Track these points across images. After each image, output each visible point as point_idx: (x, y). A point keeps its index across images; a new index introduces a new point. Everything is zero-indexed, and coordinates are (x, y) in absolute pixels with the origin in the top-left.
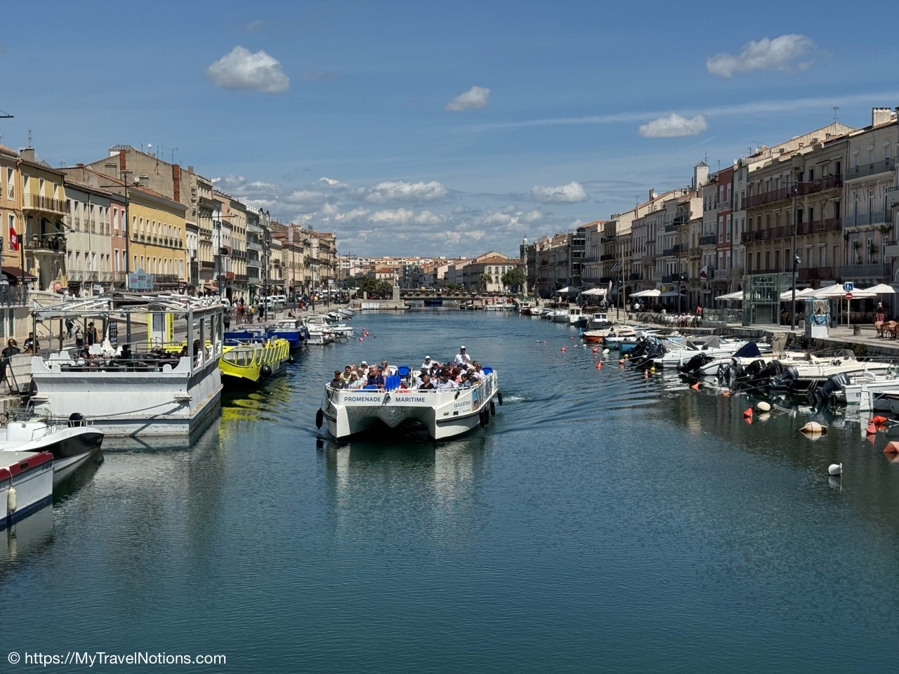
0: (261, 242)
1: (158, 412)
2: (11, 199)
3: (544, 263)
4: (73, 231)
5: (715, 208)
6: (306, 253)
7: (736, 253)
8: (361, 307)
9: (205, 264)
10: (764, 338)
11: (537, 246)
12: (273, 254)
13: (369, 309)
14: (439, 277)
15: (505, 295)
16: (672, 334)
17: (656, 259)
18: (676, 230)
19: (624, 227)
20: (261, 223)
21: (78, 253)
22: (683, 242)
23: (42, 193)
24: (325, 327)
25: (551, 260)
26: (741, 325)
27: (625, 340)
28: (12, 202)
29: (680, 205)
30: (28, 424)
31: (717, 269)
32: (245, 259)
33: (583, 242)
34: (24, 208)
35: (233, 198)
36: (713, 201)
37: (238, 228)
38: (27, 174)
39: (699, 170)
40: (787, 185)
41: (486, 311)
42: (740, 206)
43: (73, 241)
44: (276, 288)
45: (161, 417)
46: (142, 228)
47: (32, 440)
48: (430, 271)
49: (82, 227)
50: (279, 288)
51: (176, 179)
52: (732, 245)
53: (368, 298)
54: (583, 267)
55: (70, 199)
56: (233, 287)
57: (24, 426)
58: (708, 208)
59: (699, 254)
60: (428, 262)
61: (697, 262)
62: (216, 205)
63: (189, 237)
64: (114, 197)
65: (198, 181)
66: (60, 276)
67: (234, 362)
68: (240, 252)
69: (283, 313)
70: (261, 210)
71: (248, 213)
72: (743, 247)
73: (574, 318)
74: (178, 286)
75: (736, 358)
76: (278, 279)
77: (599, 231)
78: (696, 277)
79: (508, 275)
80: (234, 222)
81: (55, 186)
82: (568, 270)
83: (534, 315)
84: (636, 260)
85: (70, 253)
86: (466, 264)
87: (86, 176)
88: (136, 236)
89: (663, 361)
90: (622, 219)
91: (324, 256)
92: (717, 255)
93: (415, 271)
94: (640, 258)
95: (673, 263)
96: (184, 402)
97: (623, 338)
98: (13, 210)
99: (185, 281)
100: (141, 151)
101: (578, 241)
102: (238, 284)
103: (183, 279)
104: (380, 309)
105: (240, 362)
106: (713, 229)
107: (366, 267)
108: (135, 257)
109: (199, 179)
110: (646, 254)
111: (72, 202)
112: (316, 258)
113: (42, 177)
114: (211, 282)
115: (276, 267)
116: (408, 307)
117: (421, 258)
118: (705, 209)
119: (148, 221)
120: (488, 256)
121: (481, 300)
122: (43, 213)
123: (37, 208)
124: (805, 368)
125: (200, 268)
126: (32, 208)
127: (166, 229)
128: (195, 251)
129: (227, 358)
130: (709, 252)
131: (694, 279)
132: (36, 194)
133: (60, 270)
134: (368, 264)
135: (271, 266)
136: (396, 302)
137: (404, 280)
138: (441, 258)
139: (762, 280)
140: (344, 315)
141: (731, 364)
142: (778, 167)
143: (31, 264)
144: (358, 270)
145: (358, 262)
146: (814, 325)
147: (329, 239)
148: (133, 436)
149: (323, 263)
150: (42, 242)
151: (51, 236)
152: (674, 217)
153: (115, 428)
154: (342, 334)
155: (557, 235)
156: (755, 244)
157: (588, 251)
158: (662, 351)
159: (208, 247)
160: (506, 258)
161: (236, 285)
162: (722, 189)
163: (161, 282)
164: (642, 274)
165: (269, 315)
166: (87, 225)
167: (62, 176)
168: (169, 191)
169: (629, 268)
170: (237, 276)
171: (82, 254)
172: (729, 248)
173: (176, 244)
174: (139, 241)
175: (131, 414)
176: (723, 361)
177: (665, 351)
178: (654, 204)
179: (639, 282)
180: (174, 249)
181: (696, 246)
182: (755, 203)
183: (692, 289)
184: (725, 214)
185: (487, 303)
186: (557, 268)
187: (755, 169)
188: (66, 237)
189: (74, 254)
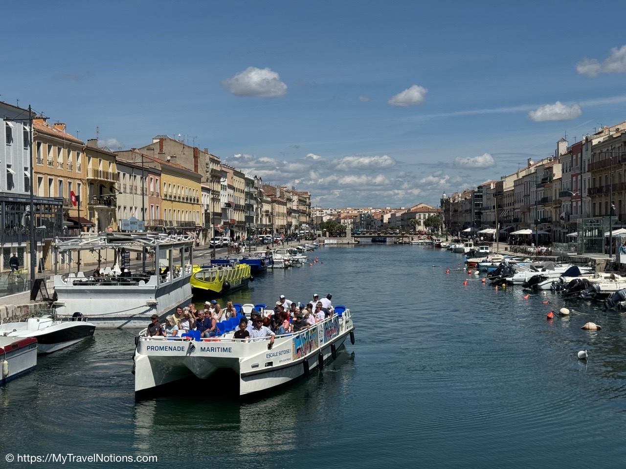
0: (256, 199)
1: (136, 312)
2: (79, 172)
3: (456, 211)
4: (121, 193)
5: (570, 171)
6: (289, 205)
7: (585, 203)
8: (324, 242)
9: (215, 214)
10: (590, 263)
11: (451, 199)
12: (264, 206)
13: (330, 244)
14: (385, 222)
15: (425, 234)
16: (525, 261)
17: (531, 207)
18: (544, 187)
19: (508, 185)
20: (256, 185)
21: (125, 208)
22: (549, 196)
23: (101, 168)
24: (287, 256)
25: (460, 209)
26: (576, 254)
27: (492, 264)
28: (79, 174)
29: (546, 169)
30: (41, 320)
31: (572, 214)
32: (244, 210)
33: (481, 196)
34: (88, 178)
35: (236, 169)
36: (568, 166)
37: (239, 189)
38: (90, 156)
39: (560, 144)
40: (619, 155)
41: (412, 245)
42: (587, 169)
43: (121, 199)
44: (266, 230)
45: (138, 316)
46: (170, 191)
47: (38, 330)
48: (378, 217)
49: (128, 190)
50: (268, 229)
51: (196, 157)
52: (582, 197)
53: (329, 236)
54: (482, 213)
55: (120, 171)
56: (235, 229)
57: (38, 321)
58: (565, 171)
59: (559, 204)
60: (378, 211)
61: (558, 210)
62: (224, 174)
63: (204, 196)
64: (150, 170)
65: (210, 158)
66: (112, 222)
67: (202, 279)
68: (240, 205)
69: (263, 247)
70: (256, 177)
71: (246, 179)
72: (590, 198)
73: (467, 250)
74: (195, 229)
75: (562, 278)
76: (268, 223)
77: (492, 188)
78: (558, 220)
79: (428, 220)
80: (236, 185)
81: (110, 163)
82: (471, 215)
83: (443, 247)
84: (517, 209)
85: (119, 207)
86: (403, 212)
87: (133, 156)
88: (166, 196)
89: (513, 279)
90: (507, 179)
91: (302, 208)
92: (572, 205)
93: (368, 217)
94: (520, 207)
95: (542, 210)
96: (153, 306)
97: (491, 264)
98: (80, 179)
99: (200, 225)
100: (173, 139)
101: (478, 195)
102: (238, 227)
103: (199, 224)
104: (337, 244)
105: (207, 280)
106: (569, 186)
107: (334, 215)
108: (165, 210)
109: (211, 156)
110: (523, 204)
111: (121, 174)
112: (296, 209)
113: (100, 157)
114: (219, 226)
115: (267, 215)
116: (357, 242)
117: (373, 209)
118: (563, 172)
119: (174, 185)
120: (418, 207)
121: (409, 237)
122: (101, 181)
123: (96, 178)
124: (606, 284)
125: (211, 217)
126: (93, 178)
127: (187, 191)
128: (208, 205)
129: (197, 276)
130: (566, 202)
131: (556, 222)
132: (96, 168)
133: (113, 219)
134: (336, 213)
135: (263, 215)
136: (349, 239)
137: (361, 224)
138: (387, 208)
139: (591, 222)
140: (309, 248)
141: (559, 282)
142: (612, 141)
143: (92, 215)
144: (328, 217)
145: (329, 212)
146: (622, 254)
147: (305, 196)
148: (119, 328)
149: (302, 213)
150: (100, 200)
151: (106, 196)
152: (542, 178)
153: (108, 323)
154: (298, 261)
155: (465, 191)
156: (597, 196)
157: (485, 202)
158: (512, 272)
159: (217, 203)
160: (431, 208)
161: (237, 228)
162: (574, 157)
163: (183, 226)
164: (521, 218)
165: (253, 248)
166: (131, 189)
167: (115, 157)
168: (192, 166)
169: (512, 214)
170: (238, 222)
171: (128, 208)
172: (580, 199)
173: (194, 201)
174: (168, 199)
175: (118, 313)
176: (555, 280)
177: (514, 273)
178: (530, 169)
179: (520, 224)
180: (193, 204)
181: (558, 198)
182: (598, 167)
183: (555, 229)
184: (576, 175)
185: (412, 239)
186: (464, 215)
187: (597, 143)
188: (117, 197)
189: (122, 208)
